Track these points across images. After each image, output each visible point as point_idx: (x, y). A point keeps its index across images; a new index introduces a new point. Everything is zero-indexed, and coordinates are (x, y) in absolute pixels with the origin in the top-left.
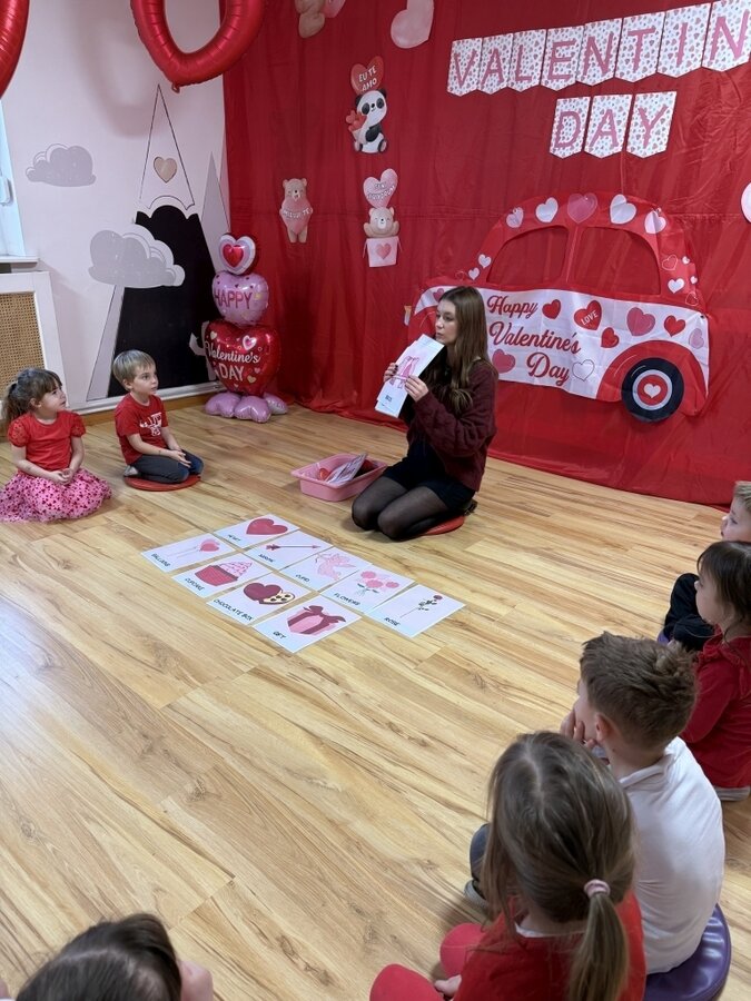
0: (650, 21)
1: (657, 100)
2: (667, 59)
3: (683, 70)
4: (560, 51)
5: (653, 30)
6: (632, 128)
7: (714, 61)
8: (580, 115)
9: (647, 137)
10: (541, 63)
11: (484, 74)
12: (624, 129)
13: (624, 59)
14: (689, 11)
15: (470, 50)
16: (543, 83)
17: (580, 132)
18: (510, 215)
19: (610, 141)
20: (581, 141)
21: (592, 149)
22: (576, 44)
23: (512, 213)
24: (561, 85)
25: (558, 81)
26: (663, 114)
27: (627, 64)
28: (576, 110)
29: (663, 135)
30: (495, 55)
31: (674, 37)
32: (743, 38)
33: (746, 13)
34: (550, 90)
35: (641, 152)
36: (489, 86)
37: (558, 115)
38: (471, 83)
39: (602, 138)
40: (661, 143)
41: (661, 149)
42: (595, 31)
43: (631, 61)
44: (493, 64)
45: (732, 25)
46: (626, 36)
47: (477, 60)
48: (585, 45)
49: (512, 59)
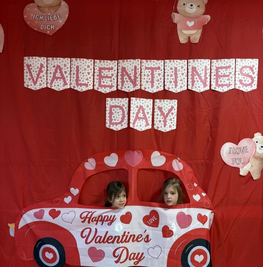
0: (156, 64)
1: (168, 103)
2: (169, 83)
3: (178, 90)
4: (104, 72)
5: (159, 68)
6: (155, 116)
7: (194, 87)
8: (124, 108)
9: (165, 122)
10: (93, 77)
11: (51, 78)
12: (151, 117)
13: (145, 80)
14: (177, 62)
15: (38, 64)
16: (96, 88)
17: (125, 116)
18: (86, 163)
19: (145, 122)
20: (127, 122)
21: (135, 126)
22: (113, 70)
23: (88, 161)
24: (108, 90)
25: (105, 88)
26: (172, 111)
27: (147, 83)
28: (120, 105)
29: (174, 121)
30: (58, 69)
31: (171, 73)
32: (206, 78)
33: (206, 67)
34: (100, 93)
35: (163, 129)
36: (56, 86)
37: (108, 107)
38: (42, 83)
39: (139, 121)
40: (173, 125)
41: (173, 128)
42: (125, 64)
43: (149, 82)
44: (57, 74)
45: (200, 71)
46: (144, 69)
47: (45, 70)
48: (120, 71)
49: (72, 73)
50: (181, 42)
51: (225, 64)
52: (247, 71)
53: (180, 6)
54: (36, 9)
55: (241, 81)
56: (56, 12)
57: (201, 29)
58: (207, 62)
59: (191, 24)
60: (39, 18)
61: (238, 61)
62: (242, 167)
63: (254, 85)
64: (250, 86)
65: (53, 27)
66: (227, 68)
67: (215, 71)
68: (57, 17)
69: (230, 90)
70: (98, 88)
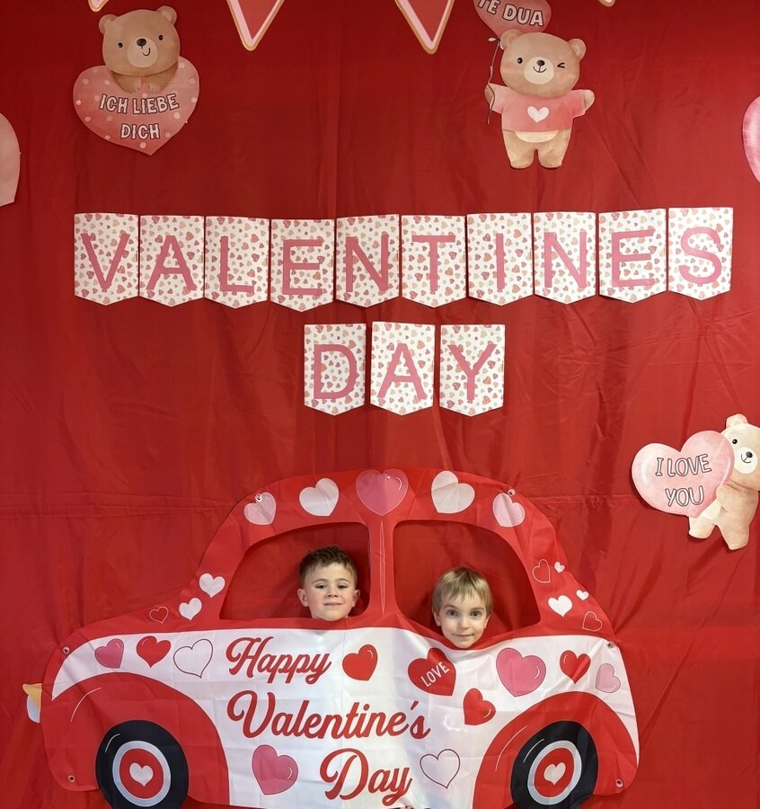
0: (444, 225)
1: (478, 334)
2: (481, 279)
3: (508, 297)
4: (298, 253)
5: (451, 238)
6: (443, 373)
7: (552, 289)
8: (354, 351)
9: (471, 387)
10: (267, 268)
11: (150, 272)
12: (431, 375)
13: (413, 273)
14: (502, 218)
15: (114, 232)
16: (275, 299)
17: (357, 375)
18: (249, 505)
19: (412, 390)
20: (361, 390)
21: (384, 402)
22: (324, 245)
23: (254, 501)
24: (308, 303)
25: (300, 297)
26: (490, 355)
27: (419, 280)
28: (344, 342)
29: (496, 385)
30: (171, 246)
31: (487, 250)
32: (584, 264)
33: (583, 234)
34: (288, 310)
35: (466, 407)
36: (165, 294)
37: (310, 349)
38: (125, 285)
39: (397, 386)
40: (495, 396)
41: (496, 404)
42: (355, 230)
43: (424, 277)
44: (167, 259)
45: (567, 245)
46: (411, 241)
47: (133, 249)
48: (341, 248)
49: (209, 256)
50: (514, 165)
51: (636, 224)
52: (701, 241)
53: (509, 65)
54: (107, 82)
55: (684, 270)
56: (162, 88)
57: (568, 128)
58: (584, 220)
59: (539, 114)
60: (117, 107)
61: (674, 216)
62: (694, 515)
63: (724, 280)
64: (710, 285)
65: (157, 131)
66: (642, 234)
67: (610, 245)
68: (168, 104)
69: (653, 297)
70: (282, 299)
